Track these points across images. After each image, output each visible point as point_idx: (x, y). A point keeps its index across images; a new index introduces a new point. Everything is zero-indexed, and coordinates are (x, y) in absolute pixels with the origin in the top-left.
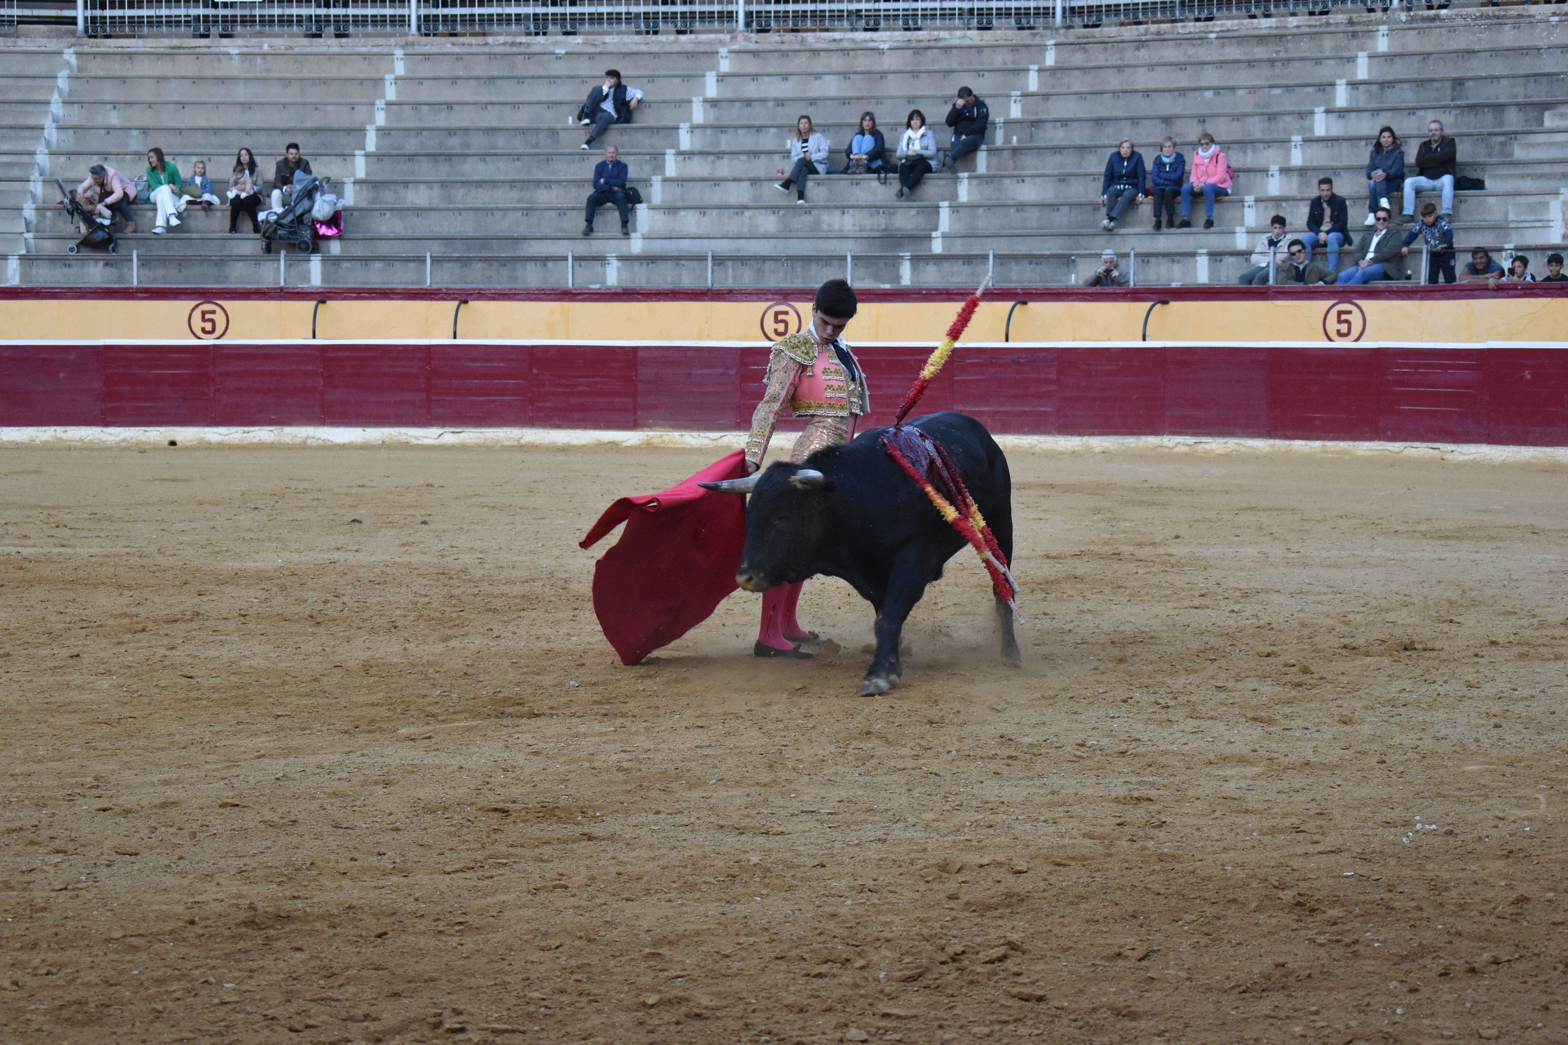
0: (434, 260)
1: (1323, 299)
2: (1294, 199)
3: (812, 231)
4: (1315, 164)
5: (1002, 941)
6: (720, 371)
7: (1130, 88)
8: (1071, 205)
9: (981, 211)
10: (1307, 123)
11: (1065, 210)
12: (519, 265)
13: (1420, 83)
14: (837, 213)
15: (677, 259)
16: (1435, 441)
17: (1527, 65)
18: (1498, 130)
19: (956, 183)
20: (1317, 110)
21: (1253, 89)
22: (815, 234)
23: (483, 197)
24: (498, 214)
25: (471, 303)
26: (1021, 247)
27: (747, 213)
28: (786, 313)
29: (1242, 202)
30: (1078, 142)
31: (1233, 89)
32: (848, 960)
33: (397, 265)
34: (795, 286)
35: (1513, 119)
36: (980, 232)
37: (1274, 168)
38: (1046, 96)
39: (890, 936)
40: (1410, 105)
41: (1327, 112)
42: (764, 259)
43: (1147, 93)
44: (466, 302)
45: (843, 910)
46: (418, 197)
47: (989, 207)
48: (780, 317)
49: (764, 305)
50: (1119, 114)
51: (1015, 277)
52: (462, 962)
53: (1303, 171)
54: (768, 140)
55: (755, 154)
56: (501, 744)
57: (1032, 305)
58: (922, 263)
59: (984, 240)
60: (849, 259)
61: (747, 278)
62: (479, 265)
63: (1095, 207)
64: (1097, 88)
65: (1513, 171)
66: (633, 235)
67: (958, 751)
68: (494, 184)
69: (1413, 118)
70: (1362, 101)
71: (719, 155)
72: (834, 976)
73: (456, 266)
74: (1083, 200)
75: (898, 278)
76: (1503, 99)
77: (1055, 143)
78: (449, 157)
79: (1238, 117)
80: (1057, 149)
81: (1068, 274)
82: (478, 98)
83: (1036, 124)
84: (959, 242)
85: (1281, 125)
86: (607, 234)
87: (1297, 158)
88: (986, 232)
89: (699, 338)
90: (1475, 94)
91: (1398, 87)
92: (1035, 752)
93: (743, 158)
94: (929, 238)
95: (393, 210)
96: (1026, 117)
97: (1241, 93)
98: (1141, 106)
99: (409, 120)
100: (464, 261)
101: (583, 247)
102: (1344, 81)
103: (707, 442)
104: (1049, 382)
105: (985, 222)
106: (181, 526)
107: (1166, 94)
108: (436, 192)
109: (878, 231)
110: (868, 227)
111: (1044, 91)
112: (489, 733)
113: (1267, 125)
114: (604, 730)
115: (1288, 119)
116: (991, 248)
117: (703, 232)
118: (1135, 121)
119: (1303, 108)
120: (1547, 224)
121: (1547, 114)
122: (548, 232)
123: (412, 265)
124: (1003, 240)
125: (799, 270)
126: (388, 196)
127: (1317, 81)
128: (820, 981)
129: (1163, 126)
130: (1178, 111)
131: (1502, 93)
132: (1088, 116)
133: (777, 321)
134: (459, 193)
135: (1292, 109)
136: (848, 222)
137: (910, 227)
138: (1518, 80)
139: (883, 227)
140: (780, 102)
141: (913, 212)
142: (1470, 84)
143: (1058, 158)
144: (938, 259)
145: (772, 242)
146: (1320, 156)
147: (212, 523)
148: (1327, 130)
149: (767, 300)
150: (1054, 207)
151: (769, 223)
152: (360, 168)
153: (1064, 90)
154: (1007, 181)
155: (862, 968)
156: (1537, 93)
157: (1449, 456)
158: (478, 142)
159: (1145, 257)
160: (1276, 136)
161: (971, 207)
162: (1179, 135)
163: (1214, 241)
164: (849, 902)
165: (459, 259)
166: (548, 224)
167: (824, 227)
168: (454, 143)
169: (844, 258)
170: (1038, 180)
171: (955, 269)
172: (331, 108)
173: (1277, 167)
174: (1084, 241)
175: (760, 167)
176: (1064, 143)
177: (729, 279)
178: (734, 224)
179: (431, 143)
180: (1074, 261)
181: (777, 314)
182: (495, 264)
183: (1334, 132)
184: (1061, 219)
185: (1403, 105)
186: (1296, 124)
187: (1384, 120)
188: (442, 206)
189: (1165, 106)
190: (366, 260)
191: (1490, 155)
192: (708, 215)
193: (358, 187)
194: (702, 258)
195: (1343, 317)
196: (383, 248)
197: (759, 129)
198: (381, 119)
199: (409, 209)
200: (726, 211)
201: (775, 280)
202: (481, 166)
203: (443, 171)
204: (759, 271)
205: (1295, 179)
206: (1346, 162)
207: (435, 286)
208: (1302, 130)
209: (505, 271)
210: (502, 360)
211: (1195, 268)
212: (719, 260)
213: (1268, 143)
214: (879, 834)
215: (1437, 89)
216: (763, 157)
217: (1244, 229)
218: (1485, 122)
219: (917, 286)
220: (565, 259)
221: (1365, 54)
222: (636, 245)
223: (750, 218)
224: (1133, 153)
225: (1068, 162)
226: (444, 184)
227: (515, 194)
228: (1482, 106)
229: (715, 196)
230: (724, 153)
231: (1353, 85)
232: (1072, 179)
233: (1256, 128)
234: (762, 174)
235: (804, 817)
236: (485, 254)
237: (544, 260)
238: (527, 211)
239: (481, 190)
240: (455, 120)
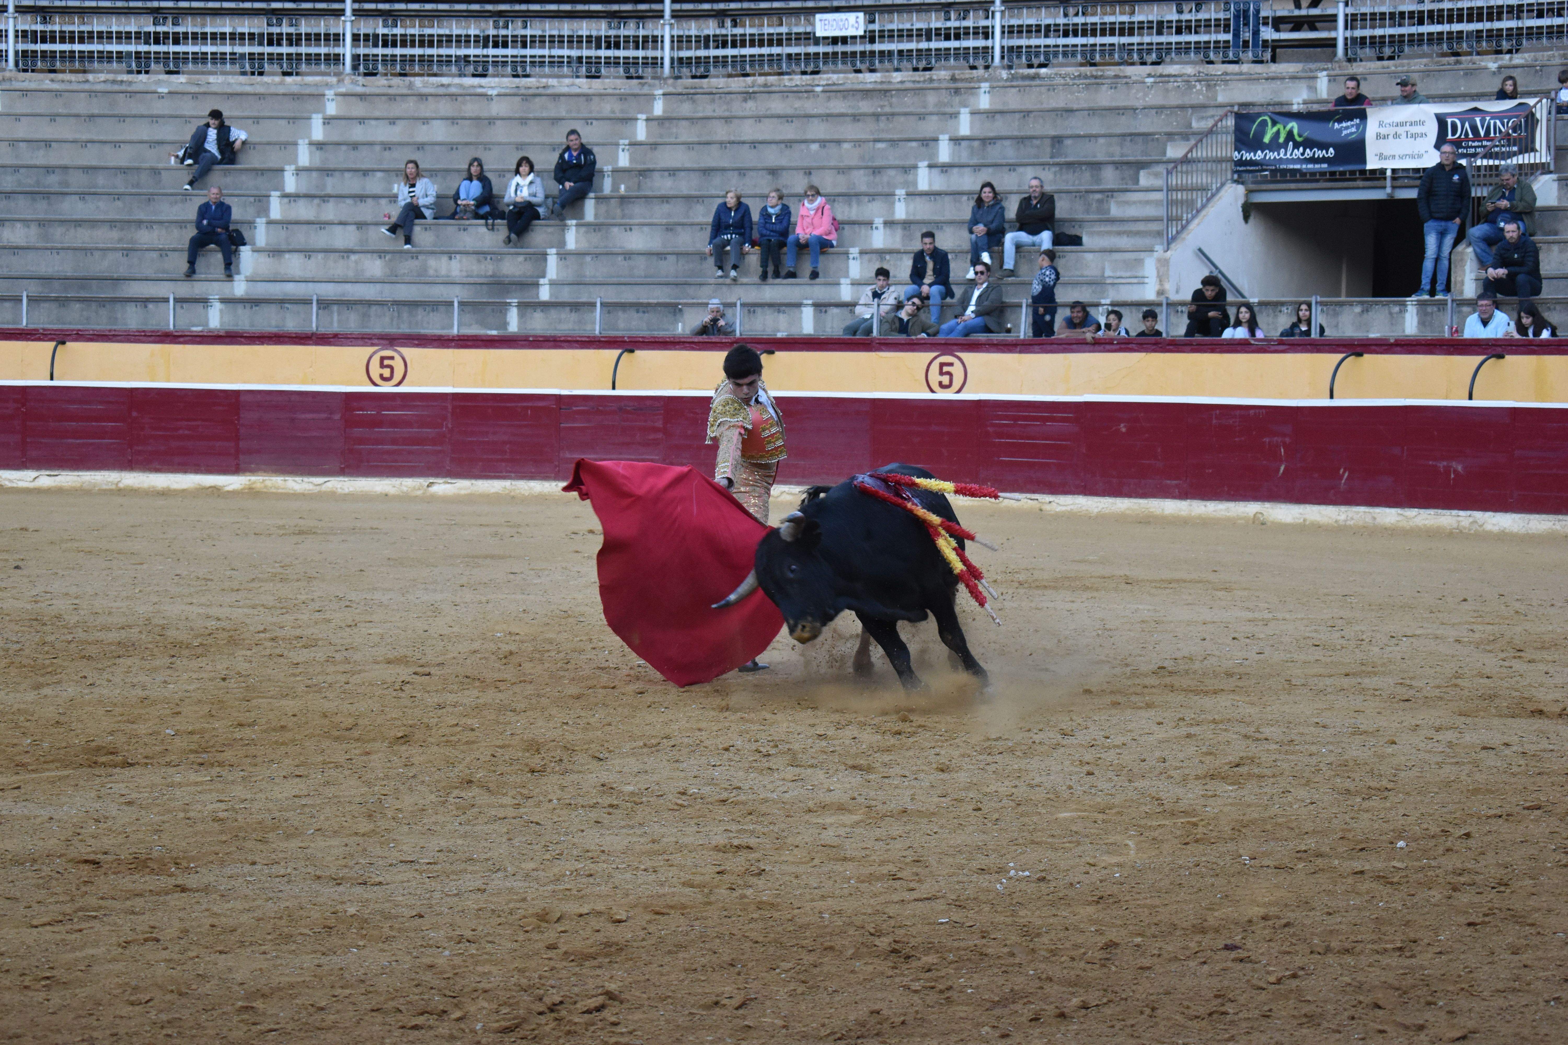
0: (30, 300)
1: (925, 351)
2: (898, 252)
3: (419, 276)
4: (918, 217)
5: (600, 991)
6: (324, 416)
7: (738, 139)
8: (678, 254)
9: (588, 259)
10: (910, 177)
11: (672, 259)
12: (118, 306)
13: (1021, 140)
14: (445, 258)
15: (281, 302)
16: (1034, 492)
17: (1124, 124)
18: (1096, 187)
19: (563, 230)
20: (920, 164)
21: (858, 143)
22: (422, 279)
23: (82, 236)
24: (97, 254)
25: (69, 344)
26: (628, 295)
27: (353, 257)
28: (392, 358)
29: (847, 254)
30: (685, 192)
31: (838, 142)
32: (445, 1012)
34: (400, 331)
35: (1110, 177)
36: (587, 280)
37: (878, 221)
38: (654, 146)
39: (488, 986)
40: (1011, 161)
41: (930, 166)
42: (370, 303)
43: (754, 144)
44: (63, 343)
45: (440, 961)
46: (14, 235)
47: (597, 255)
48: (386, 362)
49: (370, 350)
50: (725, 164)
51: (621, 325)
52: (48, 1017)
53: (906, 224)
54: (374, 185)
55: (361, 197)
56: (93, 794)
57: (638, 353)
58: (529, 310)
59: (592, 288)
60: (456, 304)
61: (352, 323)
62: (78, 305)
63: (702, 257)
64: (704, 139)
65: (1109, 228)
66: (237, 277)
67: (559, 800)
68: (93, 223)
69: (1014, 174)
70: (964, 158)
71: (325, 198)
72: (431, 1028)
73: (53, 306)
74: (691, 249)
75: (505, 324)
76: (1100, 158)
77: (663, 192)
78: (47, 195)
79: (843, 170)
80: (665, 199)
81: (676, 322)
82: (78, 136)
83: (644, 173)
84: (567, 289)
85: (885, 179)
86: (210, 276)
87: (901, 211)
88: (594, 280)
89: (304, 382)
90: (1074, 152)
91: (999, 143)
92: (636, 800)
93: (349, 201)
94: (537, 285)
96: (634, 166)
97: (846, 146)
98: (748, 158)
99: (6, 156)
100: (62, 301)
101: (185, 289)
102: (947, 137)
103: (311, 487)
104: (655, 430)
105: (592, 270)
107: (773, 146)
108: (34, 230)
109: (486, 277)
110: (475, 273)
111: (652, 140)
112: (82, 783)
113: (872, 178)
114: (200, 779)
115: (892, 172)
116: (598, 296)
117: (308, 275)
118: (742, 171)
119: (908, 163)
120: (1141, 280)
121: (1142, 173)
122: (149, 272)
123: (7, 305)
124: (610, 287)
125: (405, 315)
127: (920, 136)
128: (416, 1032)
129: (770, 177)
130: (784, 162)
131: (1099, 151)
132: (695, 166)
133: (382, 366)
134: (58, 232)
135: (897, 162)
136: (455, 268)
137: (517, 274)
138: (1115, 139)
139: (490, 273)
140: (387, 146)
141: (521, 258)
142: (1068, 142)
143: (666, 207)
144: (545, 306)
145: (378, 286)
146: (923, 210)
148: (930, 185)
149: (373, 345)
150: (661, 255)
151: (375, 267)
153: (672, 140)
154: (615, 230)
155: (459, 1019)
156: (1133, 152)
157: (1047, 507)
158: (77, 181)
159: (751, 307)
160: (880, 189)
161: (579, 254)
162: (786, 186)
163: (820, 292)
164: (447, 953)
165: (56, 299)
166: (149, 265)
167: (431, 272)
168: (53, 181)
169: (451, 304)
170: (646, 229)
171: (563, 316)
173: (881, 220)
174: (691, 290)
175: (366, 211)
176: (671, 193)
177: (334, 323)
178: (339, 268)
179: (28, 181)
180: (680, 310)
181: (382, 359)
182: (94, 306)
183: (937, 187)
184: (669, 268)
185: (1004, 161)
186: (900, 178)
187: (986, 175)
188: (38, 245)
189: (772, 157)
191: (1087, 212)
192: (313, 259)
194: (307, 302)
195: (945, 369)
197: (366, 172)
199: (5, 247)
200: (332, 256)
201: (381, 324)
202: (80, 205)
203: (41, 210)
204: (366, 316)
205: (899, 232)
206: (948, 216)
207: (31, 327)
208: (906, 184)
209: (103, 312)
210: (102, 402)
211: (801, 318)
212: (324, 304)
213: (873, 196)
214: (479, 884)
215: (1038, 147)
216: (369, 201)
217: (848, 281)
218: (1082, 180)
219: (524, 332)
220: (166, 300)
221: (967, 110)
222: (239, 288)
223: (356, 262)
224: (739, 204)
225: (675, 212)
226: (42, 223)
227: (115, 234)
228: (1080, 164)
229: (321, 239)
230: (330, 196)
231: (956, 140)
232: (679, 228)
233: (861, 181)
234: (369, 218)
235: (404, 867)
236: (83, 294)
237: (145, 301)
238: (127, 252)
239: (79, 230)
240: (54, 158)
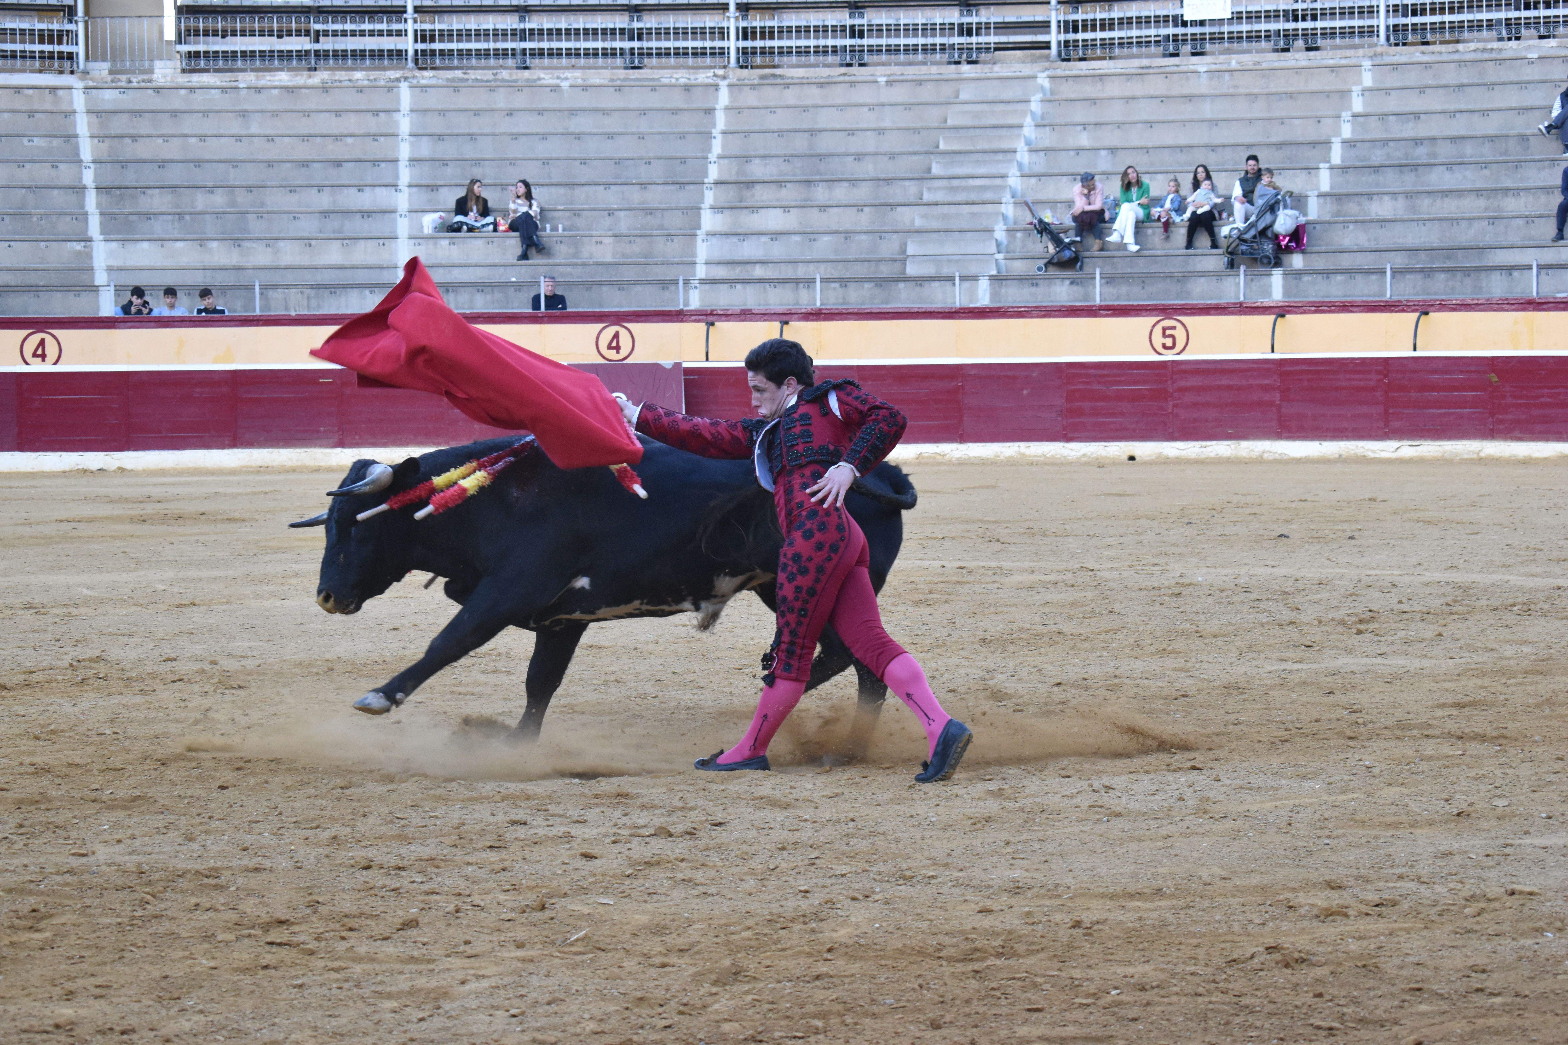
0: (1394, 272)
12: (1483, 275)
23: (1450, 207)
24: (1464, 224)
25: (1431, 314)
33: (1359, 277)
44: (1427, 313)
46: (1382, 208)
62: (1442, 276)
68: (1460, 193)
73: (1419, 277)
78: (1415, 167)
82: (1447, 107)
95: (1356, 222)
99: (1376, 130)
100: (1427, 272)
101: (1550, 256)
106: (1110, 541)
108: (1401, 202)
122: (1515, 239)
123: (1374, 277)
126: (1352, 208)
134: (1425, 204)
147: (1140, 538)
152: (1325, 181)
158: (1445, 151)
165: (1421, 270)
166: (1515, 232)
168: (1421, 153)
172: (1297, 122)
179: (1397, 154)
182: (1459, 275)
188: (1405, 217)
190: (1327, 273)
193: (1321, 200)
196: (1346, 261)
198: (1347, 131)
199: (1372, 221)
202: (1448, 176)
203: (1409, 181)
207: (1395, 298)
209: (1468, 281)
210: (1461, 372)
220: (1530, 267)
226: (1408, 195)
227: (1482, 203)
236: (1449, 264)
237: (1510, 269)
238: (1493, 220)
239: (1446, 200)
240: (1423, 129)
